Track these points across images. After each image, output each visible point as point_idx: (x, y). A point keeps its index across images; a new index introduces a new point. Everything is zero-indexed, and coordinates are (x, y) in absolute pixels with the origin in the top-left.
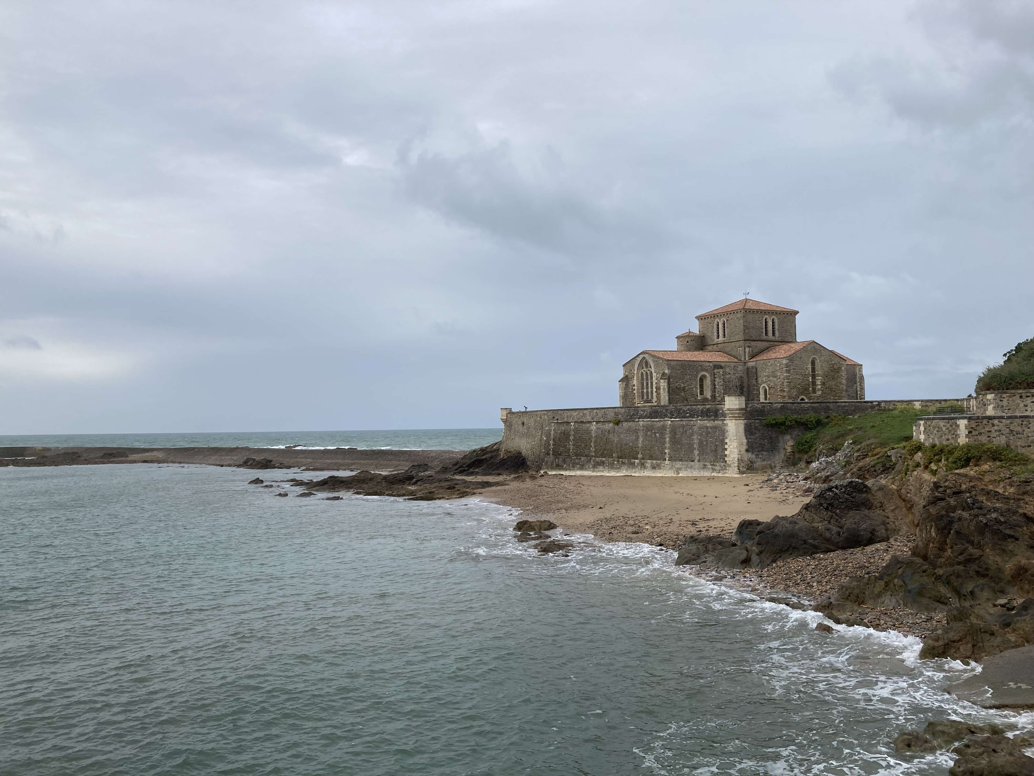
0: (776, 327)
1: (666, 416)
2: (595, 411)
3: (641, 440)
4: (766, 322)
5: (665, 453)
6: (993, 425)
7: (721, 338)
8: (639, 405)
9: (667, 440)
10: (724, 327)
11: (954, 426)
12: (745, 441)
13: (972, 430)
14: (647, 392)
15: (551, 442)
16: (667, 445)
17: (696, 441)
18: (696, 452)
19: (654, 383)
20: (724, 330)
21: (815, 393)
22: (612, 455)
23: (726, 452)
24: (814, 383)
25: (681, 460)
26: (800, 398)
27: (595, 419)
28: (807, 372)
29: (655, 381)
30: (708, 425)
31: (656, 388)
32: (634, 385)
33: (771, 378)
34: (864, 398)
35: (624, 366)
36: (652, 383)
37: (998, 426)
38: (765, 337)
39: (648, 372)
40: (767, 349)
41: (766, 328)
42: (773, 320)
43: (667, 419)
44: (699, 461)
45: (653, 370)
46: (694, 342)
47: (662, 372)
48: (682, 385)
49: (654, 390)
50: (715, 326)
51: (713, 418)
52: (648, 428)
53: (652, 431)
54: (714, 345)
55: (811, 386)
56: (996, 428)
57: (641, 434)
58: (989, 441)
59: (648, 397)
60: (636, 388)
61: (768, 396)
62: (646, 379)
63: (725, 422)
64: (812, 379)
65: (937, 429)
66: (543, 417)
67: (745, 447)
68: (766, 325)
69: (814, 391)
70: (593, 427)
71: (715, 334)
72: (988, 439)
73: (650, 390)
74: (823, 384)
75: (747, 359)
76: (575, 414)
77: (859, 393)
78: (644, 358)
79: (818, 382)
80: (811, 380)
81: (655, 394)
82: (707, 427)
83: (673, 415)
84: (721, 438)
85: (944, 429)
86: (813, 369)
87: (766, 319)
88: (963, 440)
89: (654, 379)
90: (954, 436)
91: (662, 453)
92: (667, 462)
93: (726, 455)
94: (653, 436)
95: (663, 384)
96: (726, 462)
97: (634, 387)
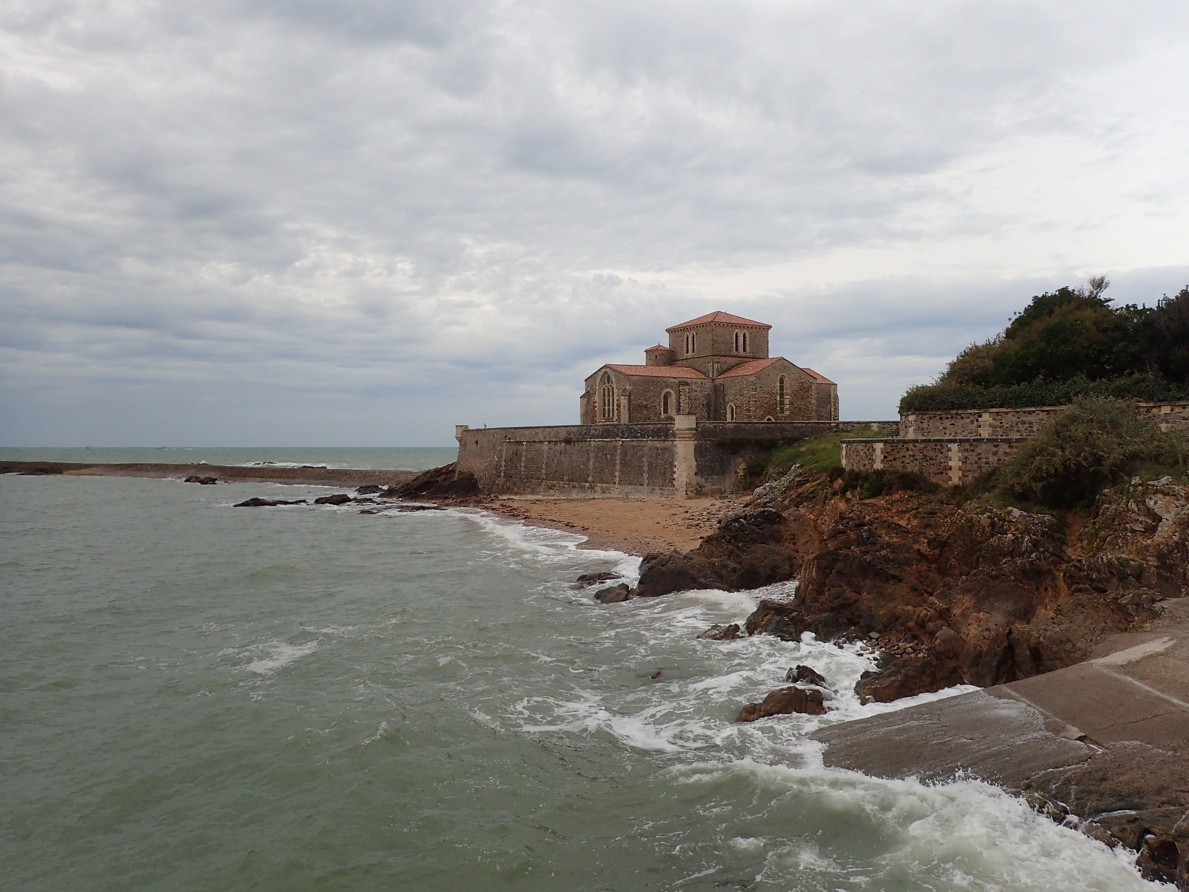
0: (748, 342)
1: (617, 436)
2: (548, 429)
3: (592, 461)
4: (737, 337)
5: (616, 476)
6: (908, 449)
7: (690, 353)
8: (600, 424)
9: (618, 462)
10: (694, 341)
11: (871, 451)
12: (695, 463)
13: (887, 455)
14: (609, 409)
15: (503, 463)
16: (618, 467)
17: (646, 464)
18: (646, 475)
19: (615, 400)
20: (694, 344)
21: (783, 413)
22: (563, 478)
23: (675, 476)
24: (782, 402)
25: (630, 484)
26: (767, 418)
27: (547, 439)
28: (775, 390)
29: (616, 398)
30: (658, 446)
31: (617, 405)
32: (596, 402)
33: (737, 397)
34: (838, 419)
35: (586, 380)
36: (613, 399)
37: (912, 450)
38: (734, 352)
39: (610, 387)
40: (737, 365)
41: (737, 343)
42: (744, 335)
43: (618, 439)
44: (648, 484)
45: (614, 386)
46: (663, 357)
47: (623, 388)
48: (645, 403)
49: (615, 407)
50: (685, 340)
51: (663, 438)
52: (599, 449)
53: (603, 452)
54: (683, 360)
55: (778, 405)
56: (910, 453)
57: (592, 455)
58: (903, 467)
59: (609, 415)
60: (597, 405)
61: (735, 416)
62: (607, 393)
63: (675, 443)
64: (780, 397)
65: (856, 453)
66: (495, 435)
67: (695, 470)
68: (737, 340)
69: (782, 412)
70: (545, 447)
71: (685, 348)
72: (903, 464)
73: (611, 408)
74: (792, 403)
75: (715, 376)
76: (527, 432)
77: (833, 413)
78: (606, 373)
79: (787, 402)
80: (778, 399)
81: (616, 412)
82: (657, 449)
83: (625, 435)
84: (671, 460)
85: (862, 453)
86: (782, 388)
87: (736, 334)
88: (878, 465)
89: (615, 395)
90: (870, 461)
91: (612, 476)
92: (617, 486)
93: (674, 479)
94: (604, 457)
95: (624, 401)
96: (674, 486)
97: (595, 405)
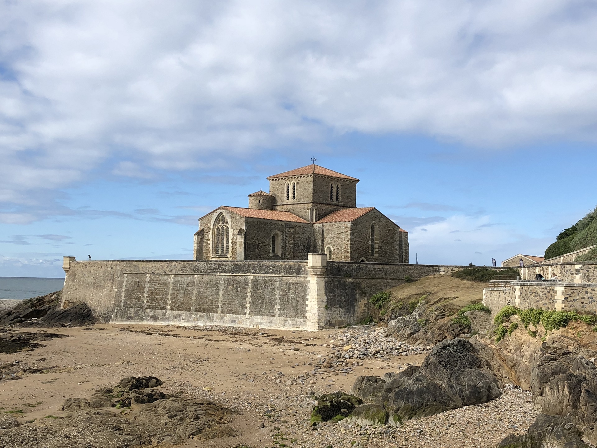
0: (340, 192)
1: (248, 271)
2: (174, 263)
3: (221, 293)
4: (332, 188)
5: (246, 308)
6: (587, 292)
7: (291, 200)
8: (213, 259)
9: (249, 294)
10: (294, 189)
11: (551, 293)
12: (325, 297)
13: (568, 296)
14: (223, 247)
15: (123, 294)
16: (248, 300)
17: (278, 297)
18: (277, 307)
19: (230, 239)
20: (294, 192)
21: (373, 256)
22: (190, 308)
23: (307, 308)
24: (372, 247)
25: (262, 315)
26: (361, 259)
27: (174, 272)
28: (368, 236)
29: (231, 236)
30: (291, 281)
31: (232, 243)
32: (209, 239)
33: (336, 240)
34: (408, 262)
35: (200, 219)
36: (228, 238)
37: (591, 293)
38: (329, 202)
39: (224, 227)
40: (332, 212)
41: (331, 193)
42: (337, 186)
43: (249, 274)
44: (279, 316)
45: (230, 226)
46: (265, 202)
47: (239, 228)
48: (257, 242)
49: (230, 245)
50: (286, 188)
51: (295, 275)
52: (229, 283)
53: (233, 285)
54: (283, 205)
55: (370, 249)
56: (589, 295)
57: (222, 287)
58: (583, 307)
59: (222, 252)
60: (211, 242)
61: (332, 256)
62: (221, 234)
63: (307, 279)
64: (371, 243)
65: (534, 294)
66: (114, 267)
67: (324, 304)
68: (332, 190)
69: (372, 254)
70: (171, 279)
71: (285, 195)
72: (582, 305)
73: (225, 245)
74: (380, 247)
75: (314, 221)
76: (150, 265)
77: (404, 257)
78: (221, 213)
79: (376, 246)
80: (370, 244)
81: (230, 249)
82: (289, 283)
83: (256, 270)
84: (302, 294)
85: (541, 294)
86: (373, 233)
87: (331, 185)
88: (559, 306)
89: (230, 234)
90: (551, 301)
91: (242, 307)
92: (247, 316)
93: (306, 311)
94: (235, 290)
95: (240, 240)
96: (306, 317)
97: (209, 242)
